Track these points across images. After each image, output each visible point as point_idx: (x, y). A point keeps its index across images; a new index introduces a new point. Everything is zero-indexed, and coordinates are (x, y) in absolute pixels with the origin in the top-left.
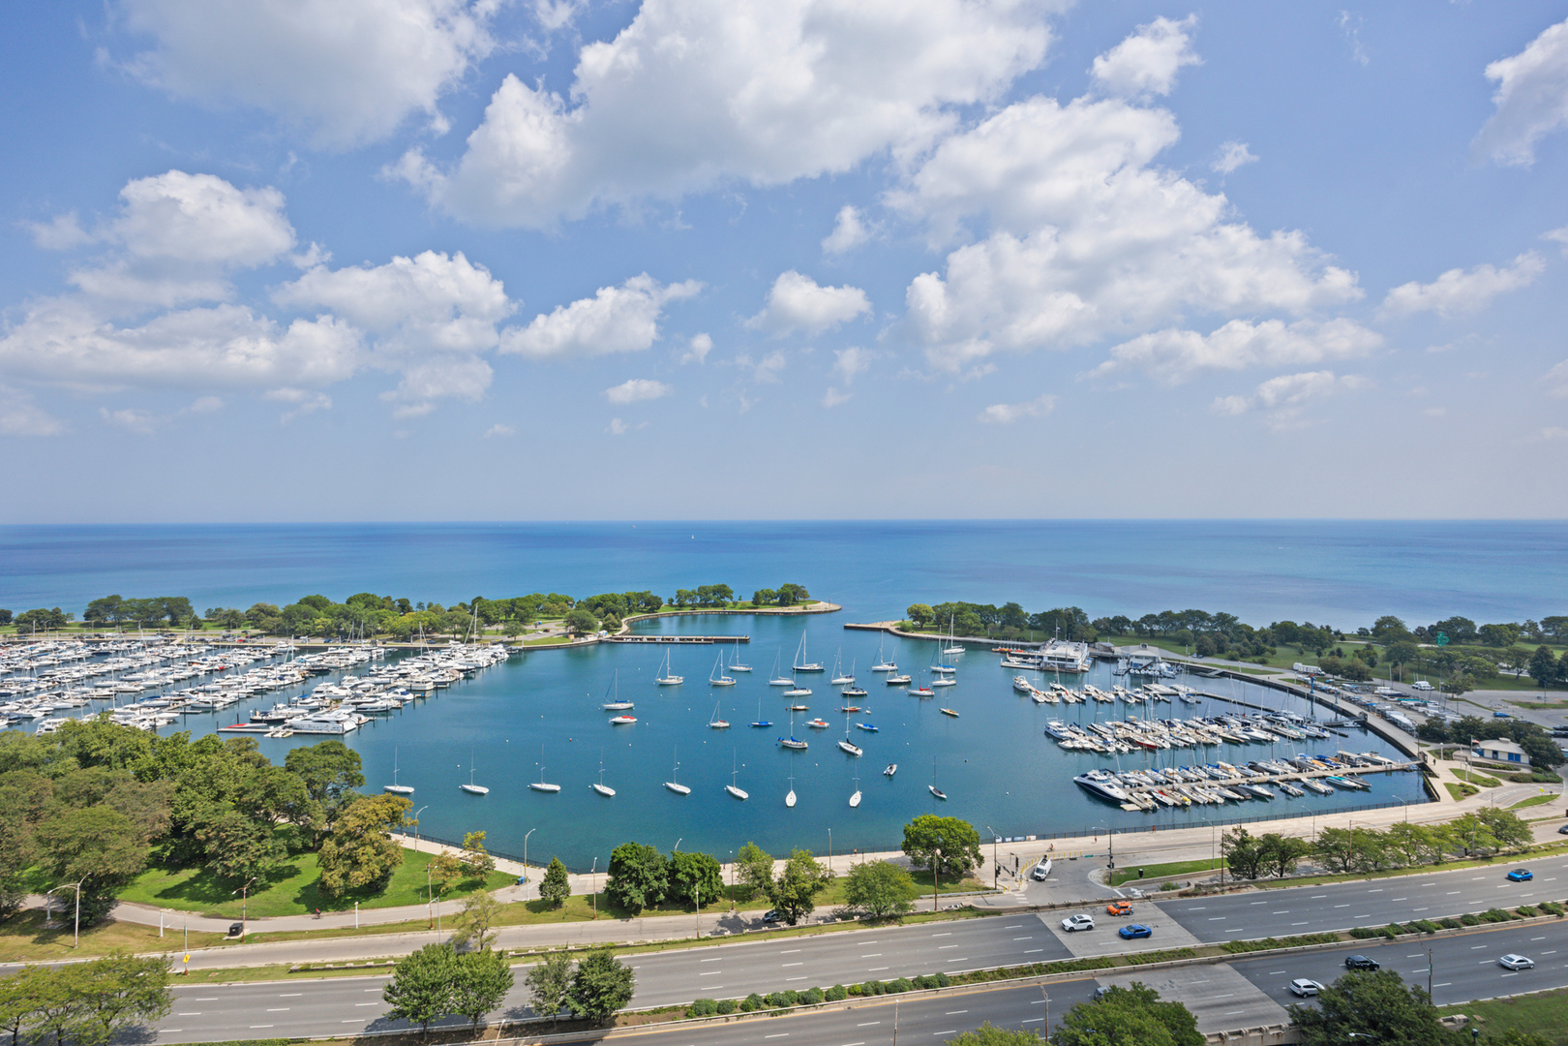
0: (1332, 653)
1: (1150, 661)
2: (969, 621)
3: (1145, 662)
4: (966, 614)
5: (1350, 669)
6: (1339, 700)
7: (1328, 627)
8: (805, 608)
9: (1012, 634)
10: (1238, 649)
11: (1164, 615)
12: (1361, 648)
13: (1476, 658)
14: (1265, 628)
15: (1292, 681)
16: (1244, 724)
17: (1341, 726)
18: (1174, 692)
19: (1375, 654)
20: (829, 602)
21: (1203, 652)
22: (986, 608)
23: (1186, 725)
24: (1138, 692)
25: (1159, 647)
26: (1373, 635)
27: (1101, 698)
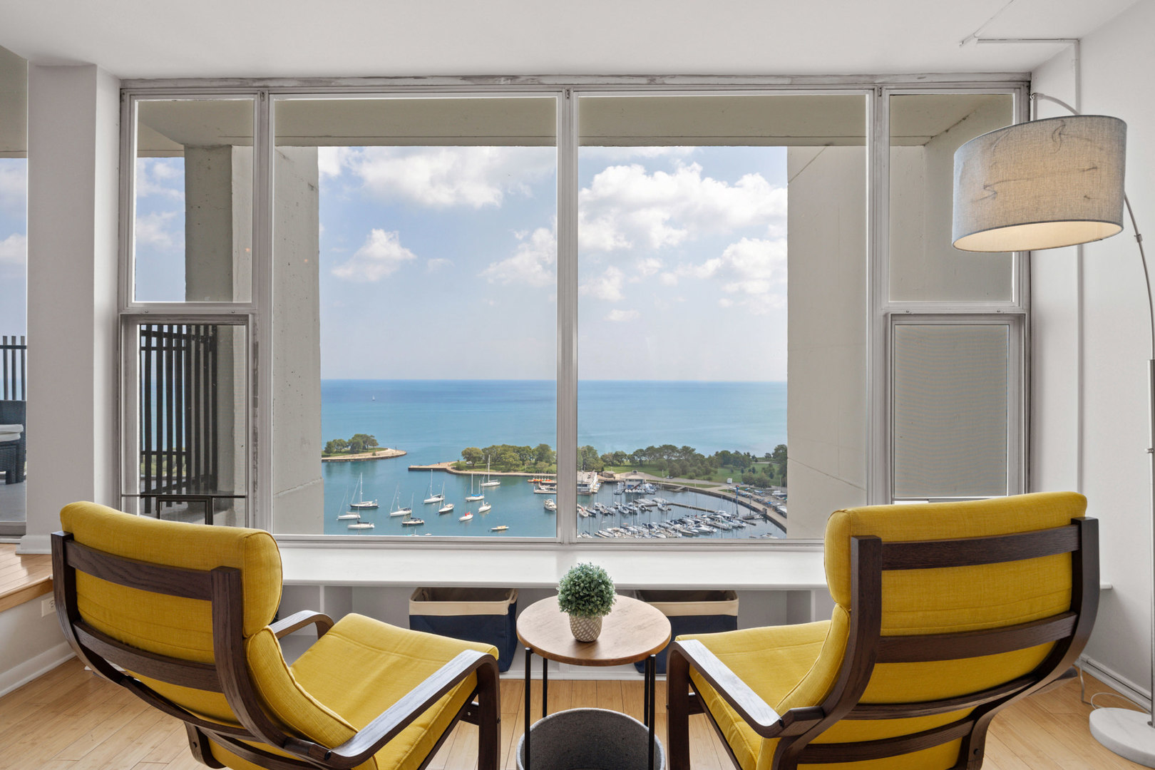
0: (750, 471)
1: (638, 483)
2: (511, 460)
3: (635, 484)
4: (509, 454)
5: (759, 480)
6: (752, 502)
7: (748, 453)
8: (374, 454)
9: (543, 468)
10: (695, 471)
11: (649, 449)
12: (766, 467)
14: (712, 455)
15: (725, 491)
16: (696, 522)
17: (753, 518)
18: (655, 503)
19: (774, 470)
20: (396, 449)
21: (673, 475)
22: (524, 449)
23: (660, 526)
24: (631, 506)
25: (645, 473)
26: (774, 457)
27: (606, 512)
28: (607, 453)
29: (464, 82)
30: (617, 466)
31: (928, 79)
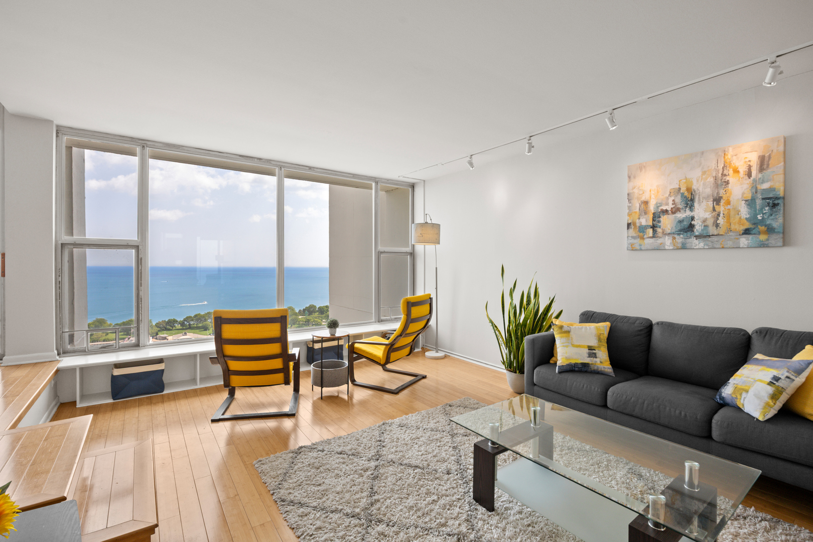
13: (316, 319)
25: (194, 333)
28: (161, 321)
29: (240, 157)
30: (169, 330)
31: (390, 181)
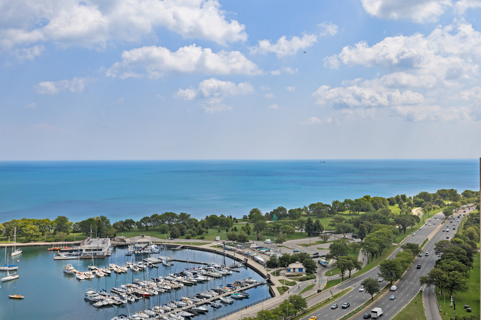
0: (233, 230)
1: (146, 245)
3: (143, 246)
4: (29, 226)
5: (240, 237)
6: (236, 254)
7: (231, 216)
9: (61, 237)
10: (191, 233)
11: (153, 216)
12: (244, 226)
13: (287, 226)
14: (203, 219)
15: (215, 246)
16: (194, 274)
17: (237, 267)
18: (160, 261)
19: (250, 228)
21: (174, 236)
22: (43, 222)
23: (165, 279)
24: (140, 264)
25: (151, 236)
26: (249, 219)
27: (120, 271)
28: (118, 221)
30: (126, 231)
